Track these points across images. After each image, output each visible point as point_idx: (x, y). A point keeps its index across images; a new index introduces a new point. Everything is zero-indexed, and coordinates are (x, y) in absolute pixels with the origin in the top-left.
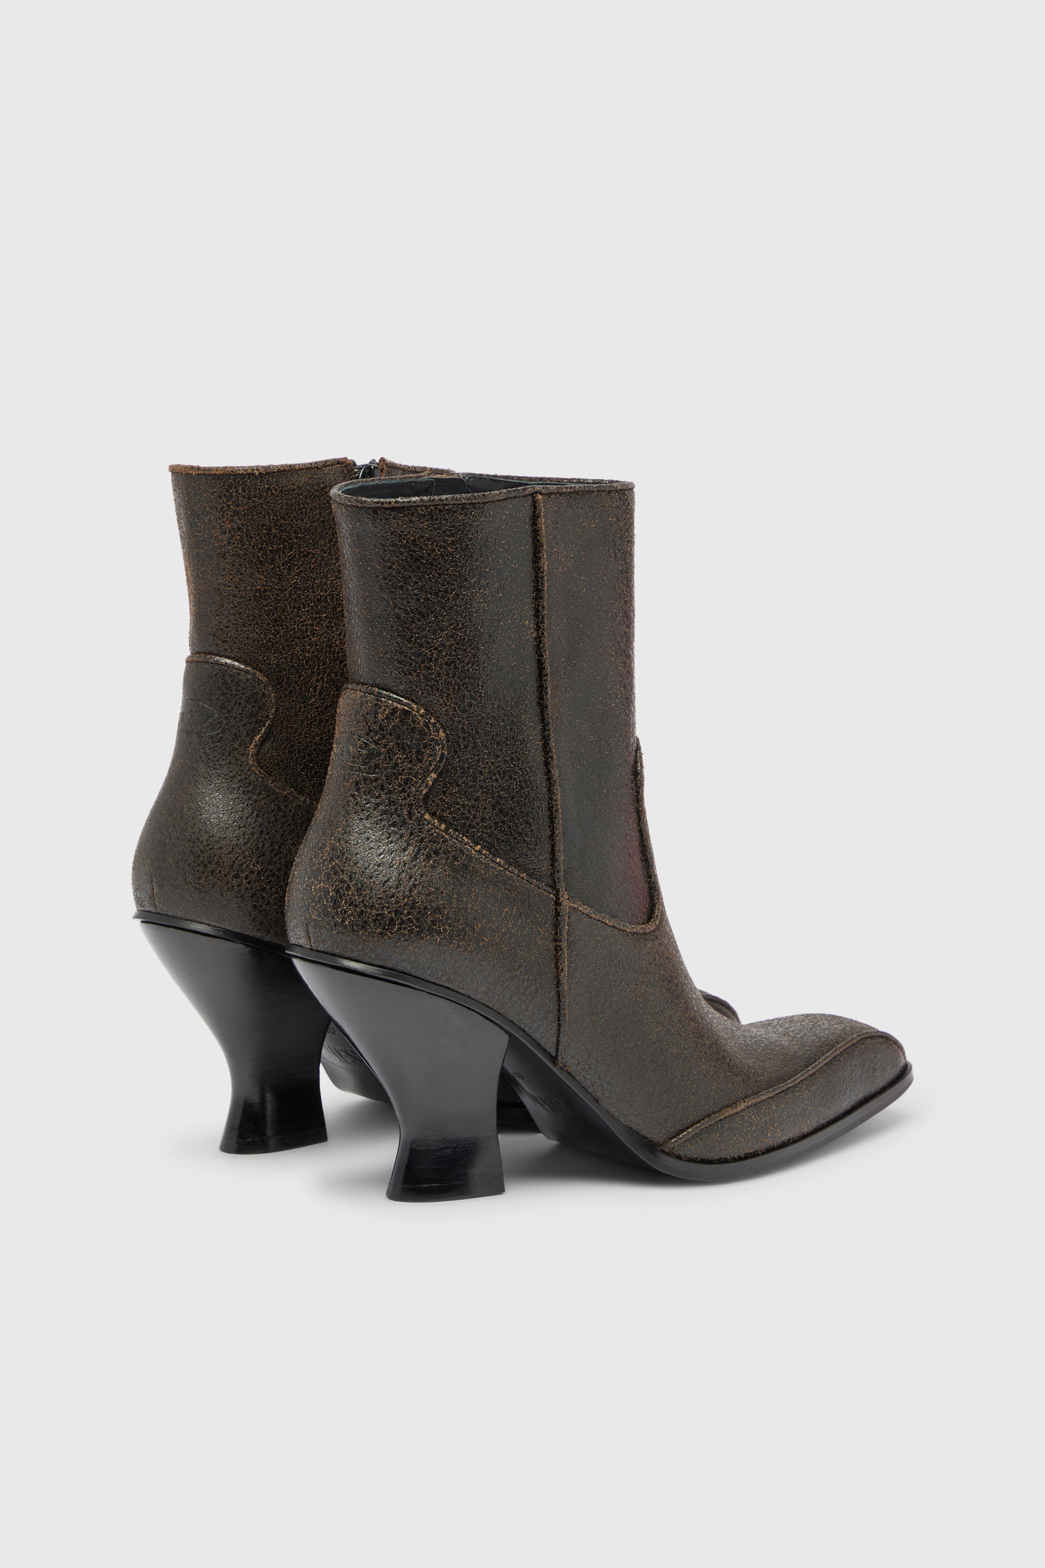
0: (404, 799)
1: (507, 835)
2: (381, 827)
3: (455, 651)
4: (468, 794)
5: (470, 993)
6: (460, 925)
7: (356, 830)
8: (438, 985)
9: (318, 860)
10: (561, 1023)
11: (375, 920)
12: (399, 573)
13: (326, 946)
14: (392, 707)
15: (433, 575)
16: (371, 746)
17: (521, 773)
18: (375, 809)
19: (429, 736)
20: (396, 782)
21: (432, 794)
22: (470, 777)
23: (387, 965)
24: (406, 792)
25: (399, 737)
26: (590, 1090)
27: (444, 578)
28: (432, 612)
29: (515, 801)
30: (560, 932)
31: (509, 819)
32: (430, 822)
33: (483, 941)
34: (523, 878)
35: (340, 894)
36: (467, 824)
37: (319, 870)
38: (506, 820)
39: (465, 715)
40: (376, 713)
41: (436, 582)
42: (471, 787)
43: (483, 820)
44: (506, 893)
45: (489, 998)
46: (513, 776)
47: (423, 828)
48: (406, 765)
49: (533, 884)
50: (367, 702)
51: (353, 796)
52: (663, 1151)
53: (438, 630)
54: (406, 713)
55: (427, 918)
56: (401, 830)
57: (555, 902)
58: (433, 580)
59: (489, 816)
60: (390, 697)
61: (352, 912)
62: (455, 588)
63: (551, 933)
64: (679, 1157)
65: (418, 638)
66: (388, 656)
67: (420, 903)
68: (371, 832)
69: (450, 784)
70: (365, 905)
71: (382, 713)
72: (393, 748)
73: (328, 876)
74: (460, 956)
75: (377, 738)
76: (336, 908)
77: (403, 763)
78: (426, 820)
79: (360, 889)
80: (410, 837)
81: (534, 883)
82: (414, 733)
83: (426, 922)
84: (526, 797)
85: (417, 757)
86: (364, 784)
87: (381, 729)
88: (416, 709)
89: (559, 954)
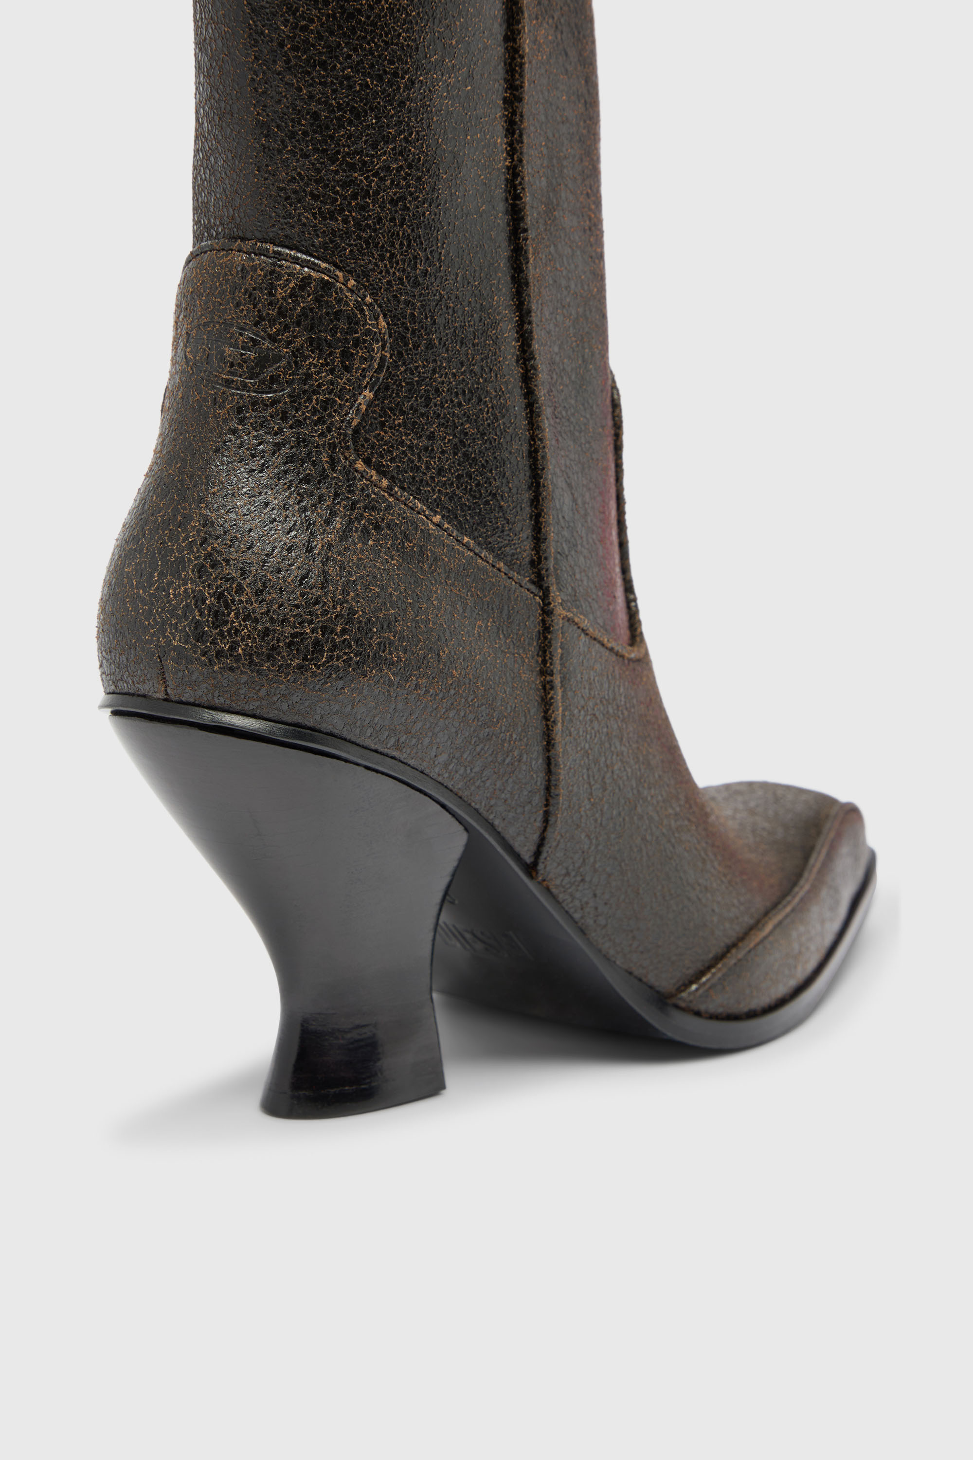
0: (322, 435)
1: (474, 497)
2: (285, 484)
3: (405, 179)
4: (418, 428)
5: (424, 766)
6: (420, 649)
7: (245, 490)
8: (381, 753)
9: (179, 544)
10: (551, 808)
11: (289, 645)
12: (320, 37)
13: (199, 693)
14: (301, 276)
15: (376, 44)
16: (263, 344)
17: (494, 393)
18: (273, 454)
19: (364, 325)
20: (307, 407)
21: (364, 427)
22: (421, 399)
23: (307, 723)
24: (324, 423)
25: (312, 328)
26: (577, 916)
27: (392, 50)
28: (372, 109)
29: (486, 440)
30: (550, 658)
31: (477, 470)
32: (364, 474)
33: (452, 676)
34: (499, 570)
35: (226, 602)
36: (417, 479)
37: (181, 561)
38: (474, 472)
39: (416, 292)
40: (272, 286)
41: (380, 56)
42: (422, 415)
43: (440, 471)
44: (478, 595)
45: (450, 773)
46: (483, 397)
47: (353, 484)
48: (325, 377)
49: (513, 580)
50: (254, 269)
51: (234, 432)
52: (677, 1007)
53: (380, 142)
54: (326, 286)
55: (371, 638)
56: (318, 489)
57: (543, 609)
58: (376, 54)
59: (449, 465)
60: (298, 258)
61: (249, 631)
62: (409, 68)
63: (537, 662)
64: (698, 1014)
65: (348, 154)
66: (295, 186)
67: (361, 613)
68: (270, 493)
69: (391, 409)
70: (272, 619)
71: (283, 288)
72: (302, 347)
73: (201, 570)
74: (419, 703)
75: (275, 330)
76: (218, 626)
77: (318, 373)
78: (357, 471)
79: (262, 591)
80: (334, 499)
81: (515, 578)
82: (338, 320)
83: (370, 645)
84: (502, 434)
85: (342, 362)
86: (253, 410)
87: (281, 313)
88: (341, 279)
89: (550, 696)
